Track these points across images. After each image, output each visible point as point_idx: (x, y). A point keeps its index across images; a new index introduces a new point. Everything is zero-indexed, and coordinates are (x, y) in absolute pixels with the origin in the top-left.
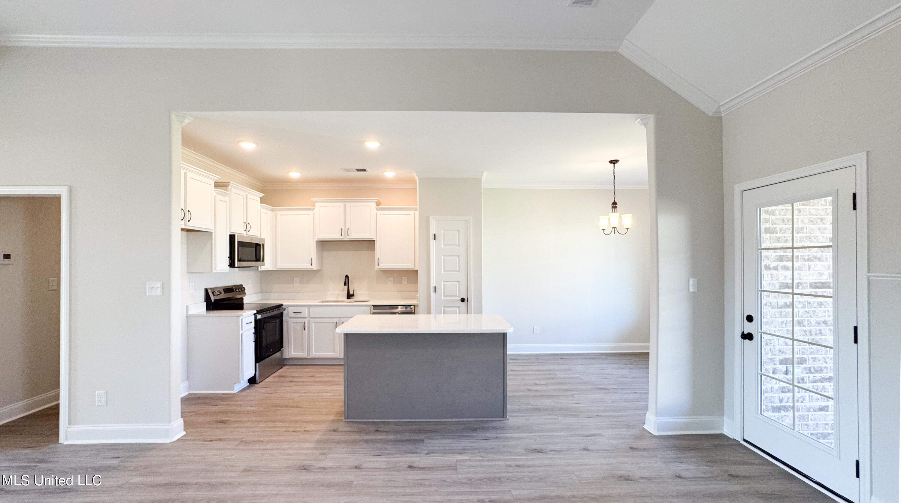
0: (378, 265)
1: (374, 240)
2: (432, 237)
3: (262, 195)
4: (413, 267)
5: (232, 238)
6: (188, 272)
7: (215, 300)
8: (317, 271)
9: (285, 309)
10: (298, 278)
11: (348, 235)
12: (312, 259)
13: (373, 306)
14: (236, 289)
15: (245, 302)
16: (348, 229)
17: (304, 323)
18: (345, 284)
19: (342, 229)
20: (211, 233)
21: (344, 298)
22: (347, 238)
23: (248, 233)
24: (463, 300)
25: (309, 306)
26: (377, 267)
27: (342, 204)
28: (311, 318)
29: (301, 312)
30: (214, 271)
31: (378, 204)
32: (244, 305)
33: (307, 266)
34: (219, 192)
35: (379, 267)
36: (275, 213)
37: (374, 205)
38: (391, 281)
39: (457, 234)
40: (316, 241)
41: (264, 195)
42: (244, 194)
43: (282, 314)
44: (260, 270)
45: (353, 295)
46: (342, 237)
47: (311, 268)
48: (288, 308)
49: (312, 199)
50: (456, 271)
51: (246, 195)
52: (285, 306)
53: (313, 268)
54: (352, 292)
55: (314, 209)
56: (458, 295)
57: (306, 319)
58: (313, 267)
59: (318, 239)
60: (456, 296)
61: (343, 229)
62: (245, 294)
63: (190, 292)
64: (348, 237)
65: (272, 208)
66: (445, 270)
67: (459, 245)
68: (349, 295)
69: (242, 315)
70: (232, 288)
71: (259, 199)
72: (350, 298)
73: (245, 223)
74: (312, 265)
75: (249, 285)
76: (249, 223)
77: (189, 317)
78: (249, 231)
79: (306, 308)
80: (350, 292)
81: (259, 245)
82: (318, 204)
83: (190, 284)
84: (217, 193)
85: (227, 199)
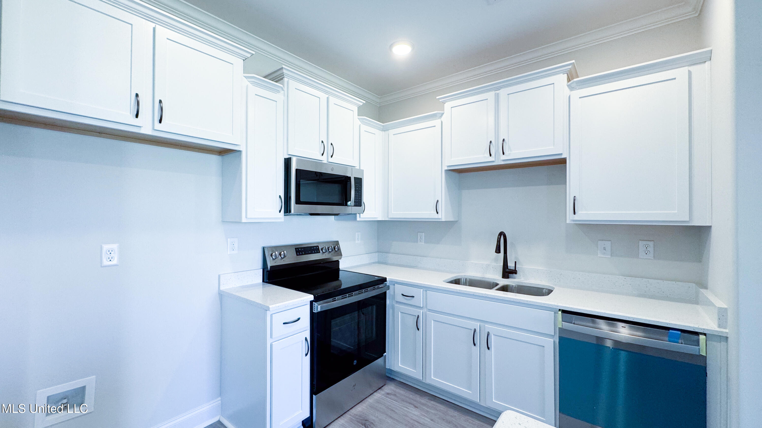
0: (575, 213)
1: (563, 157)
3: (361, 102)
4: (687, 219)
5: (288, 162)
6: (223, 222)
7: (271, 267)
8: (448, 225)
9: (388, 288)
10: (424, 233)
11: (503, 153)
12: (438, 201)
13: (564, 312)
14: (322, 249)
15: (341, 267)
16: (504, 140)
17: (418, 316)
18: (498, 250)
19: (491, 142)
20: (240, 151)
21: (496, 277)
22: (500, 160)
23: (331, 160)
25: (426, 288)
26: (570, 217)
27: (491, 95)
28: (430, 310)
29: (413, 297)
30: (244, 220)
33: (430, 214)
35: (576, 217)
36: (387, 132)
37: (562, 79)
38: (605, 249)
40: (446, 171)
41: (364, 102)
42: (324, 96)
43: (384, 295)
44: (358, 219)
45: (514, 272)
46: (491, 159)
48: (394, 285)
49: (437, 98)
51: (328, 98)
52: (391, 281)
53: (441, 219)
54: (514, 266)
55: (443, 114)
57: (421, 311)
58: (439, 216)
59: (448, 167)
61: (493, 142)
62: (341, 255)
63: (229, 253)
64: (503, 157)
65: (383, 126)
68: (507, 270)
69: (270, 310)
70: (316, 246)
71: (356, 109)
72: (508, 277)
73: (322, 142)
74: (437, 213)
75: (357, 242)
76: (332, 144)
77: (222, 295)
78: (332, 156)
79: (422, 290)
80: (509, 264)
81: (349, 178)
82: (448, 106)
83: (229, 239)
84: (253, 83)
85: (280, 97)
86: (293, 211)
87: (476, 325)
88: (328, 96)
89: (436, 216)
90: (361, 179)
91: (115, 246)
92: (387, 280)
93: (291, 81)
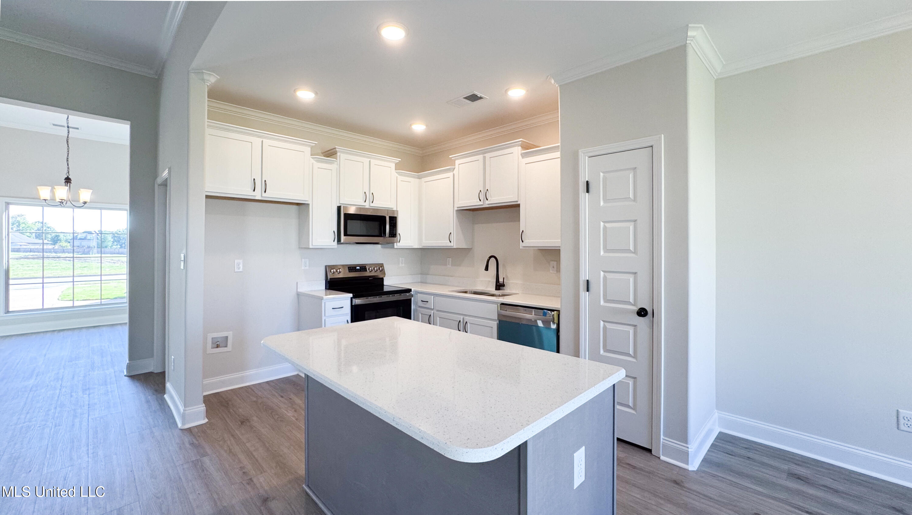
0: (523, 241)
1: (518, 203)
2: (583, 187)
3: (397, 160)
5: (339, 208)
6: (299, 248)
7: (330, 279)
8: (459, 251)
9: (412, 296)
10: (451, 259)
11: (487, 199)
12: (451, 233)
13: (502, 304)
14: (369, 269)
15: (385, 283)
16: (487, 190)
17: (430, 315)
18: (486, 269)
20: (308, 204)
21: (492, 289)
22: (487, 204)
23: (372, 205)
24: (642, 313)
25: (436, 295)
26: (521, 244)
27: (480, 157)
28: (438, 311)
29: (427, 302)
30: (311, 247)
31: (525, 147)
32: (384, 286)
33: (445, 243)
34: (317, 159)
35: (524, 244)
36: (420, 179)
37: (517, 150)
38: (553, 267)
39: (631, 176)
40: (457, 210)
41: (400, 160)
42: (366, 161)
43: (410, 300)
44: (395, 247)
45: (503, 285)
46: (481, 203)
47: (450, 245)
48: (416, 294)
49: (450, 157)
50: (629, 251)
51: (370, 162)
52: (414, 292)
53: (453, 246)
54: (502, 281)
55: (455, 168)
56: (632, 300)
57: (432, 312)
58: (452, 244)
59: (458, 207)
60: (629, 303)
61: (481, 191)
62: (385, 274)
63: (303, 268)
64: (487, 202)
65: (418, 175)
66: (606, 250)
67: (635, 200)
68: (498, 284)
69: (324, 299)
70: (364, 267)
71: (393, 166)
72: (499, 289)
73: (365, 193)
74: (450, 242)
75: (400, 265)
76: (372, 194)
77: (299, 295)
78: (372, 202)
79: (433, 297)
80: (500, 280)
81: (384, 218)
82: (457, 162)
83: (303, 260)
84: (316, 161)
85: (334, 167)
86: (342, 241)
87: (461, 318)
88: (370, 160)
89: (449, 244)
90: (396, 217)
91: (241, 261)
92: (412, 290)
93: (342, 154)
